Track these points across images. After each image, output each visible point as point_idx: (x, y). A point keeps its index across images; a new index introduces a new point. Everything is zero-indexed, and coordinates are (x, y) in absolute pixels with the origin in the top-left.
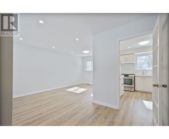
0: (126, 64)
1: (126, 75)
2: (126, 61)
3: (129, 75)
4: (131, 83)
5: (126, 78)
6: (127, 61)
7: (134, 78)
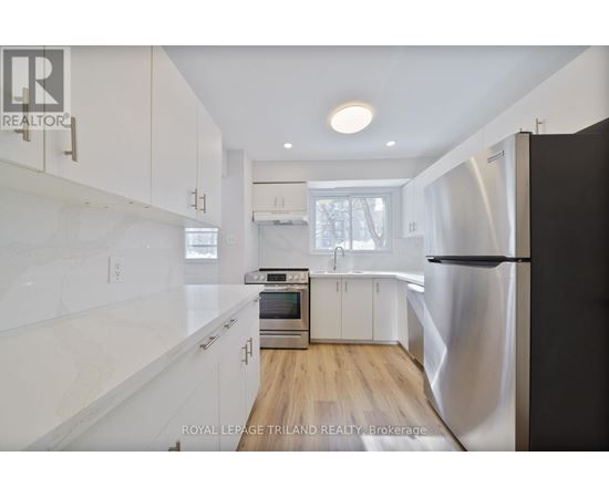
0: (277, 223)
1: (276, 276)
2: (273, 212)
3: (290, 276)
4: (295, 312)
5: (277, 288)
6: (280, 212)
7: (307, 287)
